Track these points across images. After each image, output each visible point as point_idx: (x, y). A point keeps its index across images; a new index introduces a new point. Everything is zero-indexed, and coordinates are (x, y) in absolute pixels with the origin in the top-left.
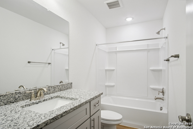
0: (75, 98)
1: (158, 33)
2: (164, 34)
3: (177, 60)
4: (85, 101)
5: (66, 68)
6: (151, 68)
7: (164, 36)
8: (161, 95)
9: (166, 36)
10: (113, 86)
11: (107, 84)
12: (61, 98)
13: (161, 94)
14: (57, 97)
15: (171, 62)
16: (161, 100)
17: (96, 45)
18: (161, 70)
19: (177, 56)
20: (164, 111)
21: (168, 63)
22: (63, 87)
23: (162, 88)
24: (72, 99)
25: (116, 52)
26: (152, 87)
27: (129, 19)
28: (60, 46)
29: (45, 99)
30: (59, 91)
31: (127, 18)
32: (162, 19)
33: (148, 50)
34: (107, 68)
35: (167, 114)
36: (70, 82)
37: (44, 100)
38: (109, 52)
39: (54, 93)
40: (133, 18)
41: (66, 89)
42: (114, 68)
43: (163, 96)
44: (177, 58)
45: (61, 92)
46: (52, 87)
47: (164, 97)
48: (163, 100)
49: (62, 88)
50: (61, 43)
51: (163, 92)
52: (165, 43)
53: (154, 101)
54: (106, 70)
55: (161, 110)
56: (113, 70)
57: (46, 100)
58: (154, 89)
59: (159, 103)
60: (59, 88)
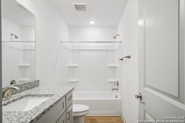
0: (51, 94)
1: (114, 38)
2: (118, 39)
3: (129, 59)
4: (63, 95)
5: (19, 65)
6: (109, 65)
7: (118, 41)
8: (116, 87)
9: (120, 41)
10: (77, 82)
11: (70, 80)
12: (33, 96)
13: (116, 85)
14: (27, 96)
15: (124, 61)
16: (117, 90)
17: (61, 42)
18: (116, 67)
19: (129, 57)
20: (119, 98)
21: (122, 61)
22: (30, 85)
23: (117, 81)
24: (47, 96)
25: (79, 50)
26: (109, 80)
27: (92, 23)
28: (12, 39)
29: (15, 98)
30: (26, 90)
31: (90, 21)
32: (116, 27)
33: (107, 51)
34: (70, 65)
35: (121, 100)
36: (37, 79)
37: (13, 101)
38: (72, 50)
39: (21, 92)
40: (95, 22)
41: (33, 87)
42: (78, 65)
43: (117, 87)
44: (129, 58)
45: (28, 90)
46: (19, 86)
47: (119, 87)
48: (118, 90)
49: (29, 87)
50: (12, 35)
51: (118, 84)
52: (120, 46)
53: (111, 92)
54: (70, 67)
55: (116, 97)
56: (77, 67)
57: (16, 100)
58: (111, 82)
59: (115, 93)
60: (26, 87)
